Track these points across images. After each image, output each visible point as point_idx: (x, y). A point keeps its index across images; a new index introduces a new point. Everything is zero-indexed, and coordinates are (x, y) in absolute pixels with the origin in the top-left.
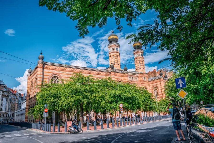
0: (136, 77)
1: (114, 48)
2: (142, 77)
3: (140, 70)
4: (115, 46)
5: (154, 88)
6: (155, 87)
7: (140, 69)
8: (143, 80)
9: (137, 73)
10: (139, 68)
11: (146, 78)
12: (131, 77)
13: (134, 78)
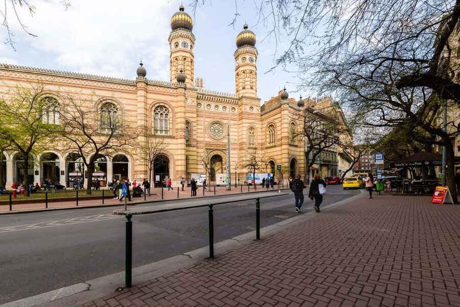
0: (234, 106)
1: (177, 42)
2: (245, 106)
3: (244, 91)
4: (180, 38)
5: (270, 126)
6: (272, 126)
7: (244, 88)
8: (247, 112)
9: (235, 97)
10: (241, 88)
11: (255, 107)
12: (221, 107)
13: (227, 107)
